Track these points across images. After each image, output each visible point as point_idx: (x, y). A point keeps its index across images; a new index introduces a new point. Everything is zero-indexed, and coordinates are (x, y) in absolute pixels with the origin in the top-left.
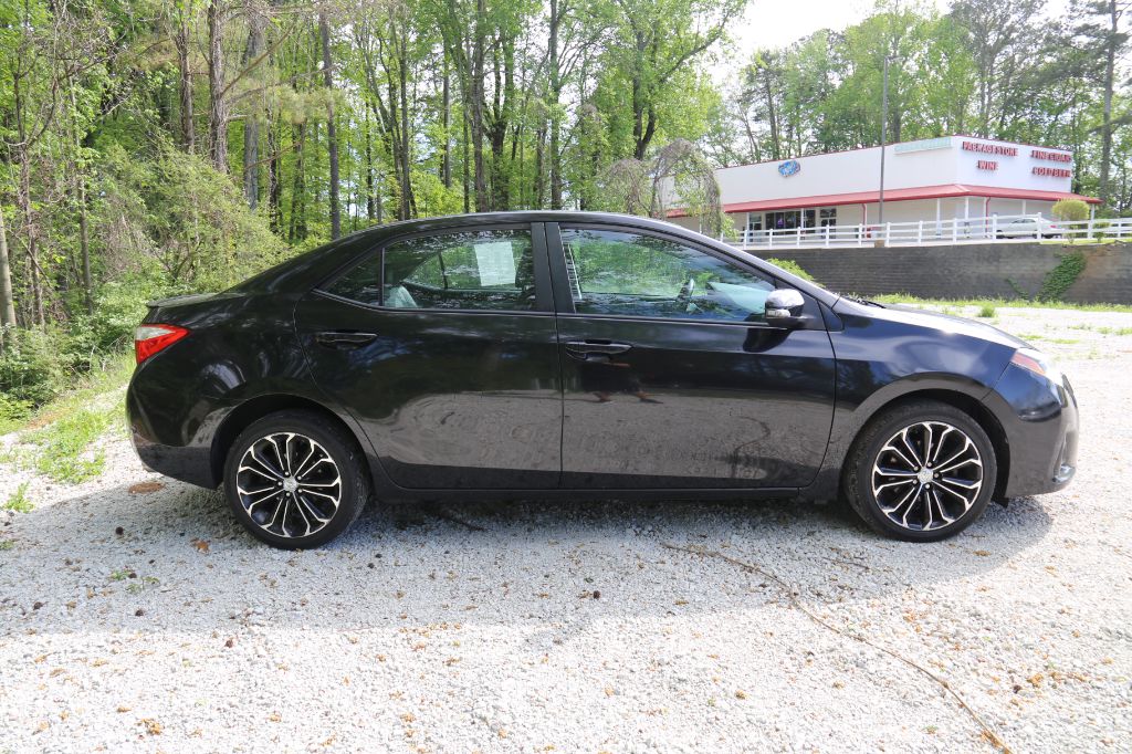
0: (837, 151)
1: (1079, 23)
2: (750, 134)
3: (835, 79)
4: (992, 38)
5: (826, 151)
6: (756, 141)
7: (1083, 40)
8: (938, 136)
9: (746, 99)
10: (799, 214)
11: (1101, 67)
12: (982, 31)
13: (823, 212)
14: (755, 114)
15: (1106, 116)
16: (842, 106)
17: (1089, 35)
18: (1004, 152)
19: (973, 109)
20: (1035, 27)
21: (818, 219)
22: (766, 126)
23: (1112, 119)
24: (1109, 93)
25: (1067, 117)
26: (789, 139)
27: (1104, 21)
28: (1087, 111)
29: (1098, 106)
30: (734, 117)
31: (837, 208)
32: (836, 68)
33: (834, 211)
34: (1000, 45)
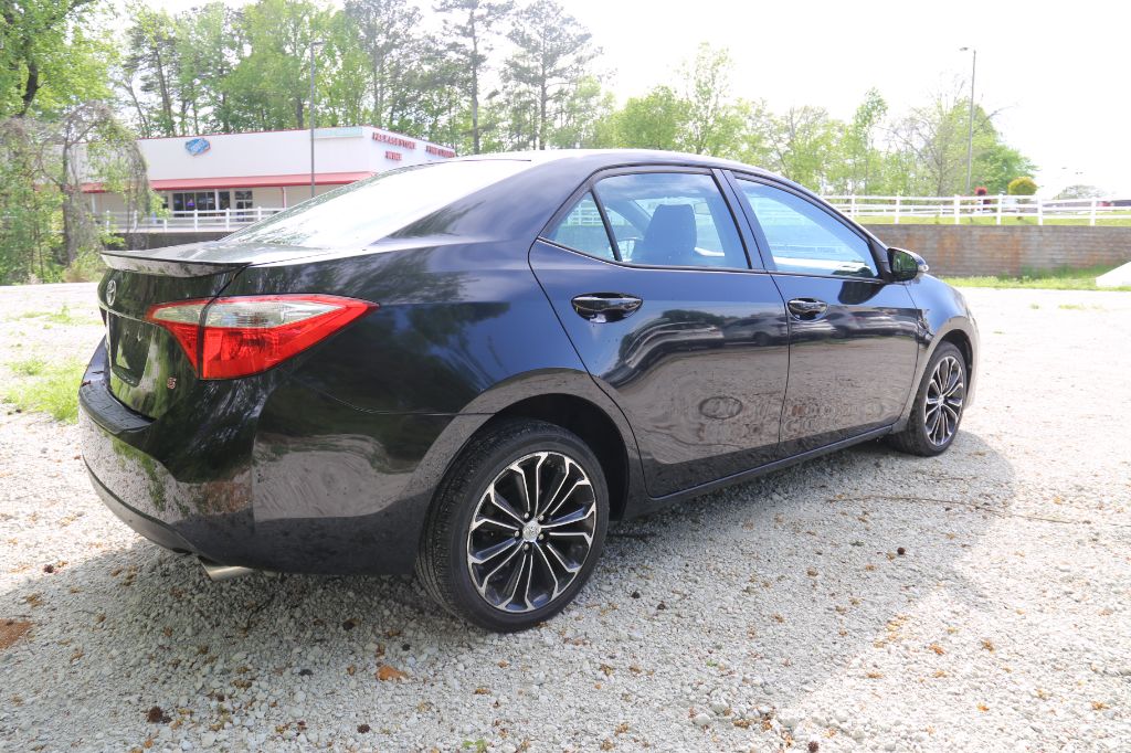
0: (240, 132)
1: (450, 40)
2: (136, 104)
3: (232, 58)
4: (381, 40)
5: (226, 130)
6: (145, 113)
7: (452, 55)
8: (334, 126)
9: (132, 64)
10: (212, 195)
11: (468, 80)
12: (372, 31)
13: (238, 193)
14: (143, 84)
15: (475, 122)
16: (245, 85)
17: (457, 52)
18: (405, 144)
19: (368, 103)
20: (415, 37)
21: (233, 201)
22: (154, 99)
23: (479, 124)
24: (475, 103)
25: (443, 120)
26: (183, 114)
27: (468, 43)
28: (459, 116)
29: (468, 113)
30: (117, 84)
31: (254, 190)
32: (232, 46)
33: (250, 193)
34: (388, 47)
